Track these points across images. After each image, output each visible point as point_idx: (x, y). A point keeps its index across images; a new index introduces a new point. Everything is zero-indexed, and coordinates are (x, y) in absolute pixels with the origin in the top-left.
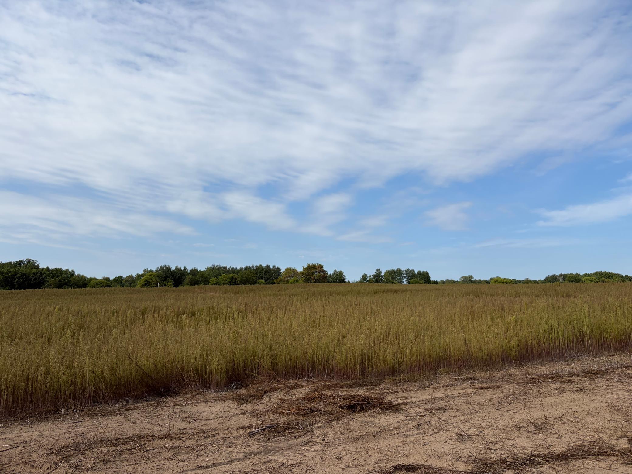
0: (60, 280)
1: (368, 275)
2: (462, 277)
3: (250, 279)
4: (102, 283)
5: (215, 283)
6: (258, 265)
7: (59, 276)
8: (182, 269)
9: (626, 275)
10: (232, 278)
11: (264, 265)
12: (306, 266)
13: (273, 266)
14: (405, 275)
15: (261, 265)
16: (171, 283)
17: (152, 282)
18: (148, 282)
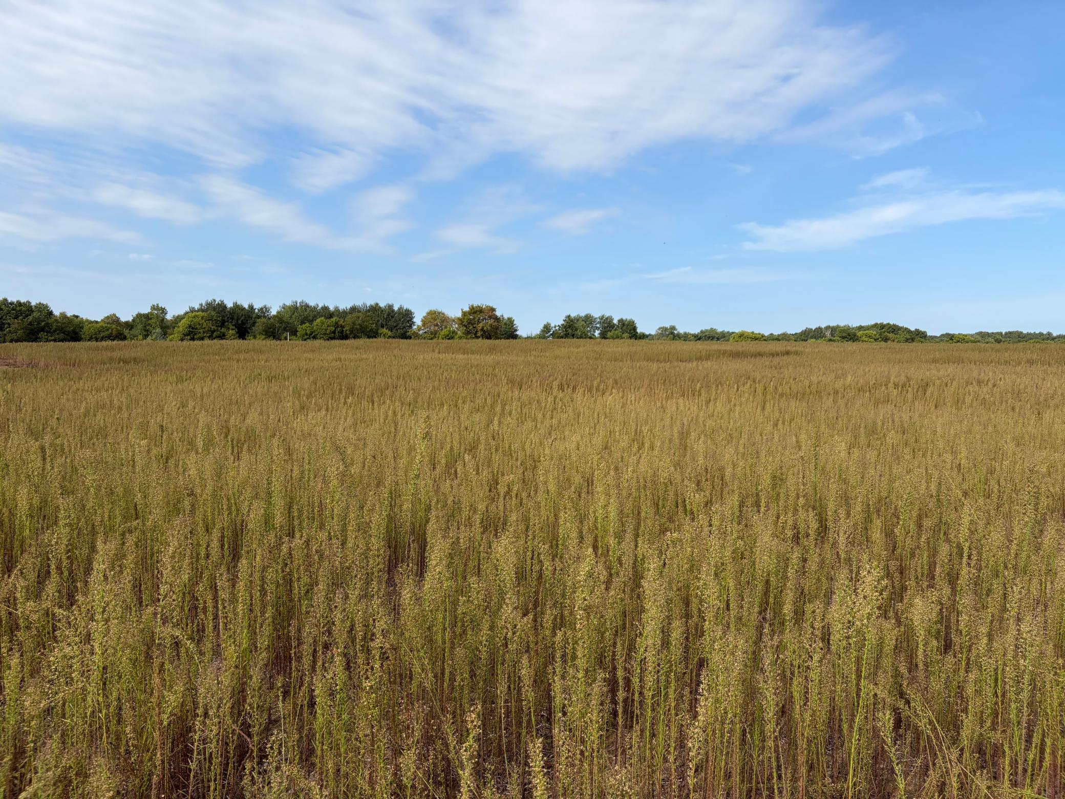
0: (31, 322)
1: (552, 325)
2: (660, 329)
3: (367, 327)
4: (108, 330)
5: (308, 333)
6: (373, 303)
7: (27, 316)
8: (246, 306)
9: (916, 330)
10: (336, 325)
11: (382, 305)
12: (467, 309)
13: (399, 306)
14: (598, 325)
15: (377, 304)
16: (234, 332)
17: (202, 328)
18: (193, 328)
